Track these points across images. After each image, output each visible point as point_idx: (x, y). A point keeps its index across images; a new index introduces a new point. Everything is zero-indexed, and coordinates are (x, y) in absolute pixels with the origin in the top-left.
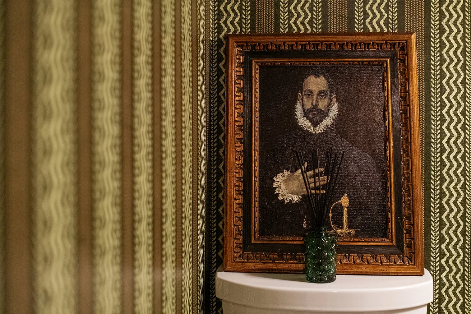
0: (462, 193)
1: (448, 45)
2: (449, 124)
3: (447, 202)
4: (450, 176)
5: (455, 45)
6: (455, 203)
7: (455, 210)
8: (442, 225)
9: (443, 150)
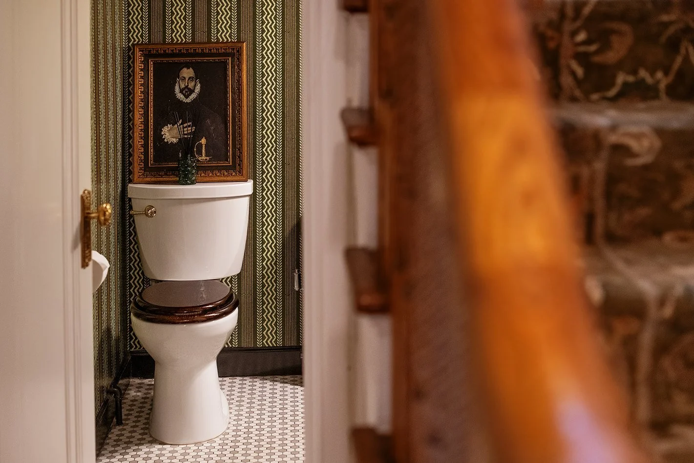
0: (274, 136)
1: (267, 48)
2: (267, 95)
3: (266, 141)
4: (268, 126)
5: (271, 49)
6: (270, 141)
7: (271, 146)
8: (263, 155)
9: (263, 111)
